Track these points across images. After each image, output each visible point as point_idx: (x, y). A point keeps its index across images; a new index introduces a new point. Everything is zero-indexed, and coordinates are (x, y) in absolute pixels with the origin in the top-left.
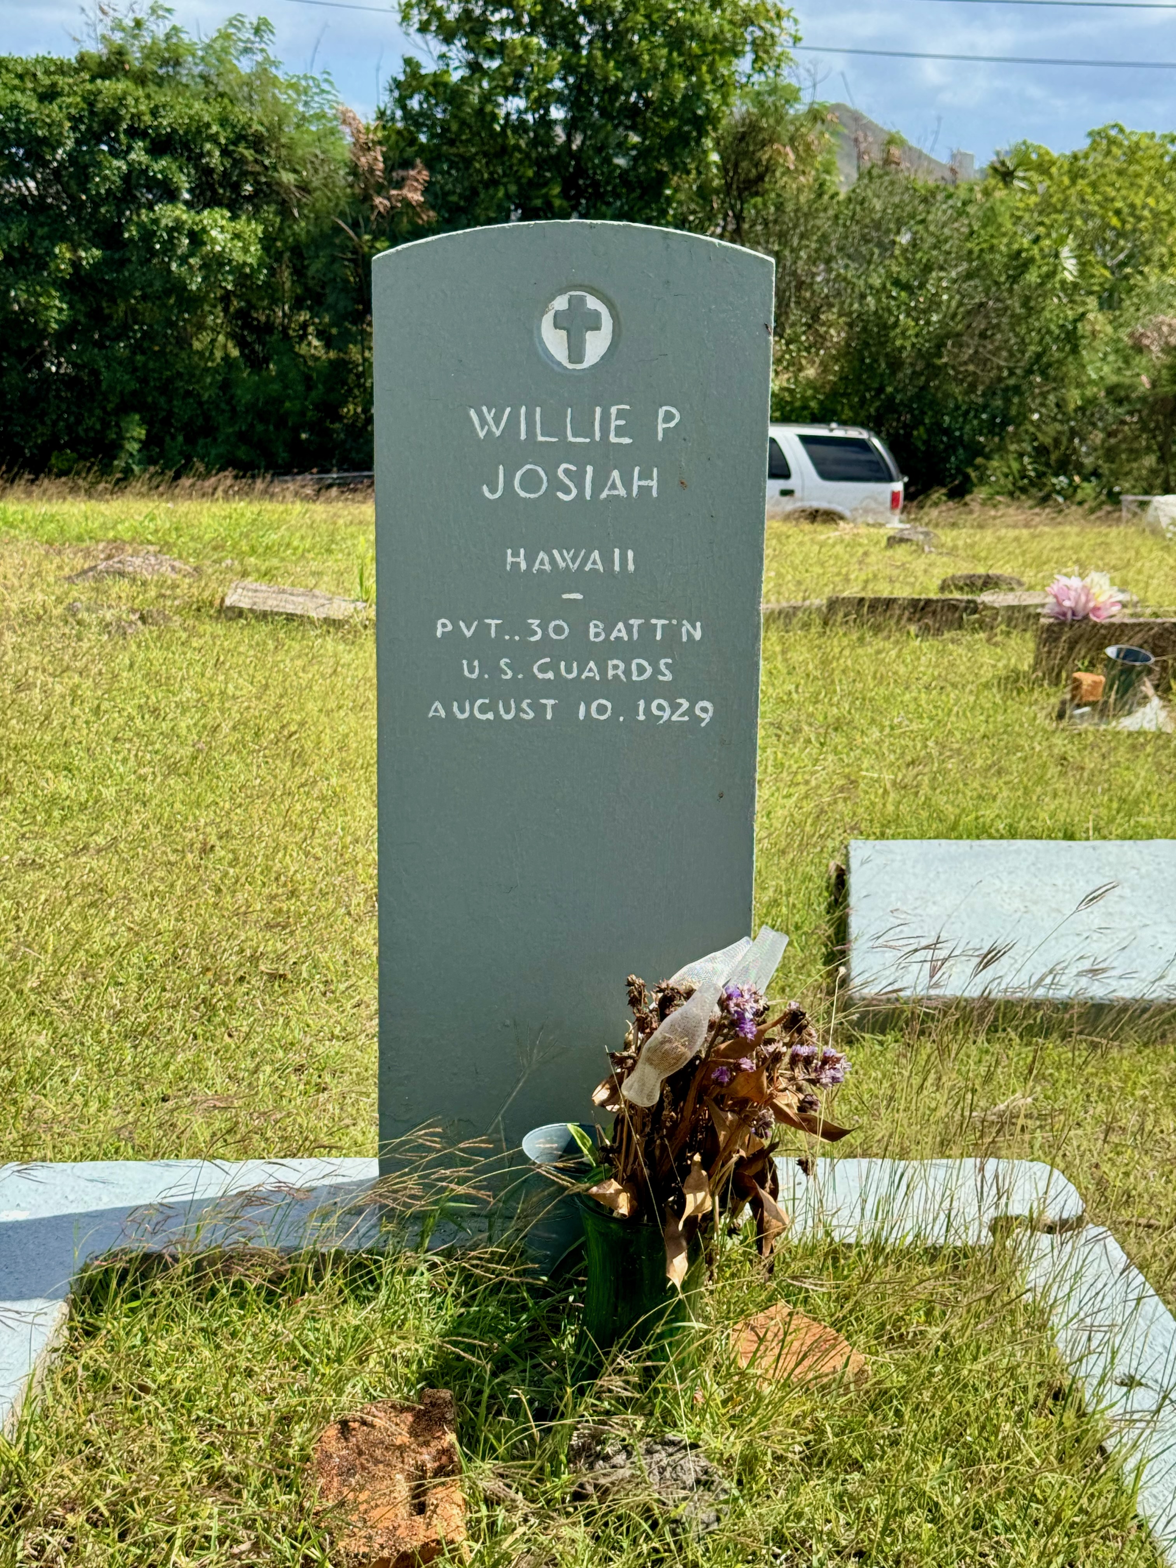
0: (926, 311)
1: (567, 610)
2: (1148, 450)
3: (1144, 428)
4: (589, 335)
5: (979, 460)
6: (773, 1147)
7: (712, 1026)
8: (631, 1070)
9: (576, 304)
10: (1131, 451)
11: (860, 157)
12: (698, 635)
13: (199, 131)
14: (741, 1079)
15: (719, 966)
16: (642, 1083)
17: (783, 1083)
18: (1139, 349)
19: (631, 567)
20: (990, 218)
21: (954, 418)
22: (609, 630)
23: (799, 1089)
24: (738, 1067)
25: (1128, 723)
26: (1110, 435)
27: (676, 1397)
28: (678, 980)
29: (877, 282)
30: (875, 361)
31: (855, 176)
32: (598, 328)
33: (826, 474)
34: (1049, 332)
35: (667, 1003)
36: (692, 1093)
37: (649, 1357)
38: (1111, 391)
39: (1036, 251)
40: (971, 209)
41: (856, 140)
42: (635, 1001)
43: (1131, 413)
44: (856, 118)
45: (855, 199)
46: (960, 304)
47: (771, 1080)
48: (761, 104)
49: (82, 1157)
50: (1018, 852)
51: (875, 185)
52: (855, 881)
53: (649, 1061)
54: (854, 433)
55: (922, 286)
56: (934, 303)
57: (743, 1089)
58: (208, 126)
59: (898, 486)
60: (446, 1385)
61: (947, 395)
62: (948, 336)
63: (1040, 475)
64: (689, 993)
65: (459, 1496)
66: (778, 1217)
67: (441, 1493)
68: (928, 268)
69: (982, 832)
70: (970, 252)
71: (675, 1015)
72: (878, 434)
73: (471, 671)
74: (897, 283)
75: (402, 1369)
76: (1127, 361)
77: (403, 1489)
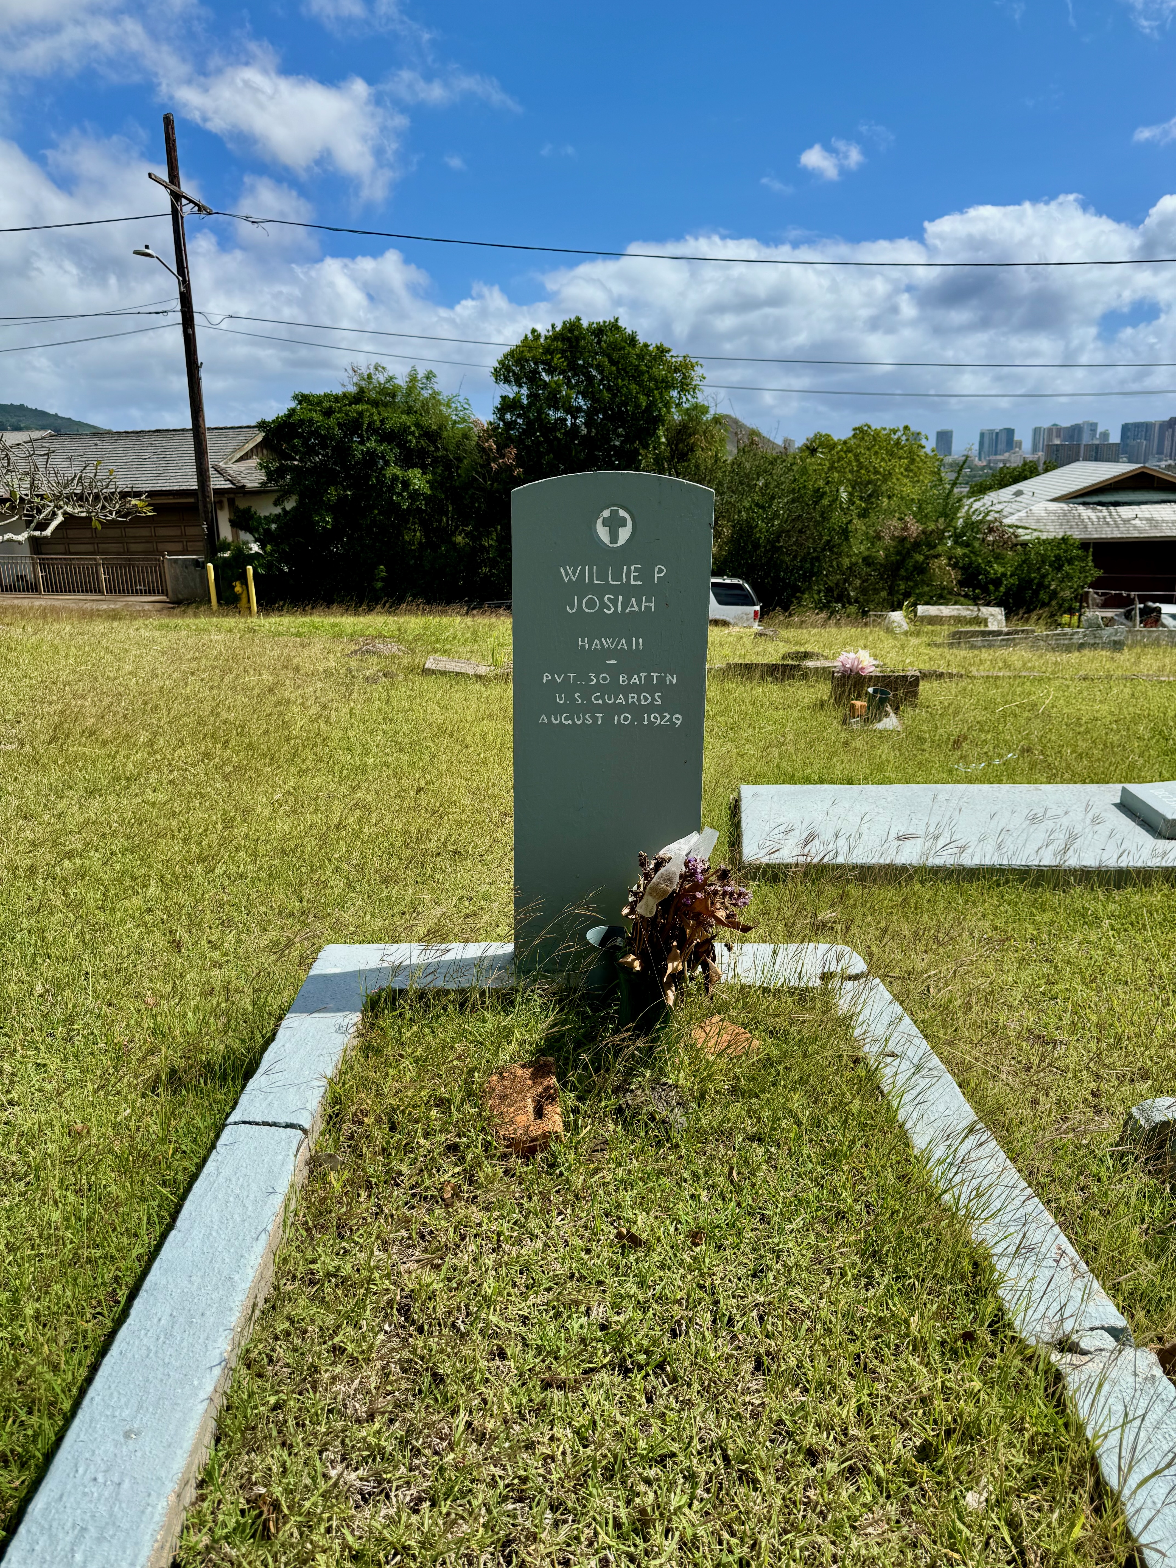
0: (772, 519)
1: (609, 669)
2: (883, 589)
3: (881, 578)
4: (620, 530)
5: (798, 594)
6: (713, 937)
7: (681, 876)
8: (641, 898)
9: (614, 514)
10: (875, 589)
11: (738, 442)
12: (674, 681)
13: (405, 431)
14: (697, 903)
15: (682, 846)
16: (647, 905)
17: (718, 906)
18: (878, 537)
19: (641, 647)
20: (804, 471)
21: (785, 573)
22: (629, 679)
23: (726, 908)
24: (695, 897)
25: (880, 726)
26: (863, 582)
27: (666, 1061)
28: (665, 852)
29: (747, 505)
30: (746, 544)
31: (736, 451)
32: (625, 526)
33: (721, 602)
34: (834, 529)
35: (660, 864)
36: (672, 910)
37: (652, 1041)
38: (865, 559)
39: (827, 489)
40: (795, 468)
41: (736, 433)
42: (643, 864)
43: (874, 570)
44: (736, 422)
45: (736, 463)
46: (789, 516)
47: (712, 903)
48: (689, 415)
49: (364, 942)
50: (825, 790)
51: (746, 456)
52: (744, 805)
53: (650, 894)
54: (735, 581)
55: (770, 506)
56: (776, 515)
57: (698, 908)
58: (409, 427)
59: (758, 608)
60: (551, 1055)
61: (782, 562)
62: (783, 532)
63: (829, 602)
64: (670, 859)
65: (559, 1110)
66: (716, 973)
67: (550, 1108)
68: (773, 498)
69: (807, 781)
70: (794, 489)
71: (662, 870)
72: (747, 582)
73: (560, 699)
74: (757, 505)
75: (528, 1047)
76: (873, 544)
77: (530, 1106)
